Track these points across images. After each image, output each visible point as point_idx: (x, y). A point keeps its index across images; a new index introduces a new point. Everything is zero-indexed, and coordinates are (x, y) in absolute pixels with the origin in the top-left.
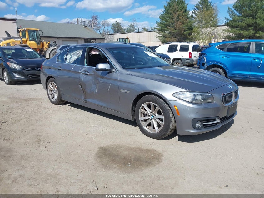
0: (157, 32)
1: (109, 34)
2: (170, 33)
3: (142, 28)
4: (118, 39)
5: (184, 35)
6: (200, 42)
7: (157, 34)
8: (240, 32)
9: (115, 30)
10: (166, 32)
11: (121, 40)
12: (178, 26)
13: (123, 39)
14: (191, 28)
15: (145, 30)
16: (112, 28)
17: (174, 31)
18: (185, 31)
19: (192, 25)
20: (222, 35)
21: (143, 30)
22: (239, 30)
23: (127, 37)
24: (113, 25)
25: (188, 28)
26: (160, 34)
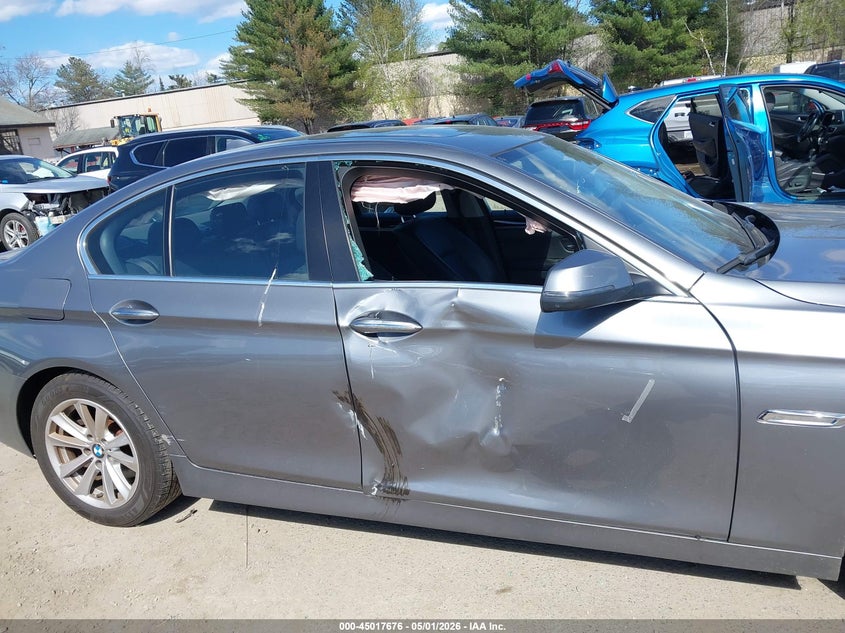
0: (238, 87)
1: (53, 106)
2: (282, 86)
3: (172, 78)
4: (112, 122)
5: (334, 91)
6: (385, 108)
7: (240, 93)
8: (496, 70)
9: (72, 90)
10: (269, 83)
11: (128, 123)
12: (306, 62)
13: (133, 118)
14: (349, 67)
15: (182, 84)
16: (58, 84)
17: (297, 79)
18: (331, 77)
19: (350, 55)
20: (446, 81)
21: (175, 83)
22: (492, 64)
23: (150, 110)
24: (62, 72)
25: (341, 68)
26: (251, 93)
